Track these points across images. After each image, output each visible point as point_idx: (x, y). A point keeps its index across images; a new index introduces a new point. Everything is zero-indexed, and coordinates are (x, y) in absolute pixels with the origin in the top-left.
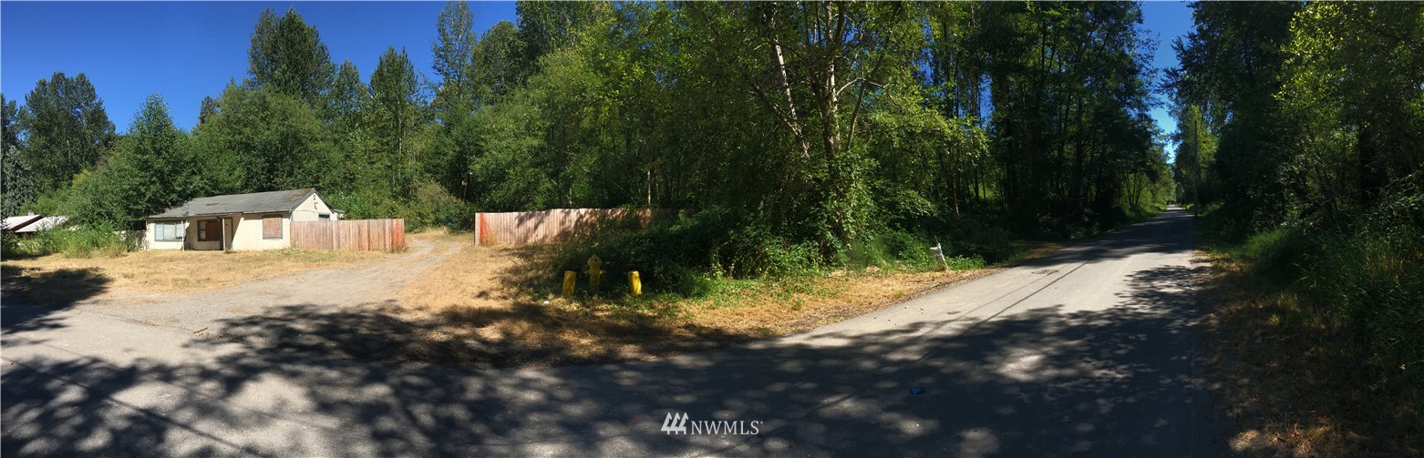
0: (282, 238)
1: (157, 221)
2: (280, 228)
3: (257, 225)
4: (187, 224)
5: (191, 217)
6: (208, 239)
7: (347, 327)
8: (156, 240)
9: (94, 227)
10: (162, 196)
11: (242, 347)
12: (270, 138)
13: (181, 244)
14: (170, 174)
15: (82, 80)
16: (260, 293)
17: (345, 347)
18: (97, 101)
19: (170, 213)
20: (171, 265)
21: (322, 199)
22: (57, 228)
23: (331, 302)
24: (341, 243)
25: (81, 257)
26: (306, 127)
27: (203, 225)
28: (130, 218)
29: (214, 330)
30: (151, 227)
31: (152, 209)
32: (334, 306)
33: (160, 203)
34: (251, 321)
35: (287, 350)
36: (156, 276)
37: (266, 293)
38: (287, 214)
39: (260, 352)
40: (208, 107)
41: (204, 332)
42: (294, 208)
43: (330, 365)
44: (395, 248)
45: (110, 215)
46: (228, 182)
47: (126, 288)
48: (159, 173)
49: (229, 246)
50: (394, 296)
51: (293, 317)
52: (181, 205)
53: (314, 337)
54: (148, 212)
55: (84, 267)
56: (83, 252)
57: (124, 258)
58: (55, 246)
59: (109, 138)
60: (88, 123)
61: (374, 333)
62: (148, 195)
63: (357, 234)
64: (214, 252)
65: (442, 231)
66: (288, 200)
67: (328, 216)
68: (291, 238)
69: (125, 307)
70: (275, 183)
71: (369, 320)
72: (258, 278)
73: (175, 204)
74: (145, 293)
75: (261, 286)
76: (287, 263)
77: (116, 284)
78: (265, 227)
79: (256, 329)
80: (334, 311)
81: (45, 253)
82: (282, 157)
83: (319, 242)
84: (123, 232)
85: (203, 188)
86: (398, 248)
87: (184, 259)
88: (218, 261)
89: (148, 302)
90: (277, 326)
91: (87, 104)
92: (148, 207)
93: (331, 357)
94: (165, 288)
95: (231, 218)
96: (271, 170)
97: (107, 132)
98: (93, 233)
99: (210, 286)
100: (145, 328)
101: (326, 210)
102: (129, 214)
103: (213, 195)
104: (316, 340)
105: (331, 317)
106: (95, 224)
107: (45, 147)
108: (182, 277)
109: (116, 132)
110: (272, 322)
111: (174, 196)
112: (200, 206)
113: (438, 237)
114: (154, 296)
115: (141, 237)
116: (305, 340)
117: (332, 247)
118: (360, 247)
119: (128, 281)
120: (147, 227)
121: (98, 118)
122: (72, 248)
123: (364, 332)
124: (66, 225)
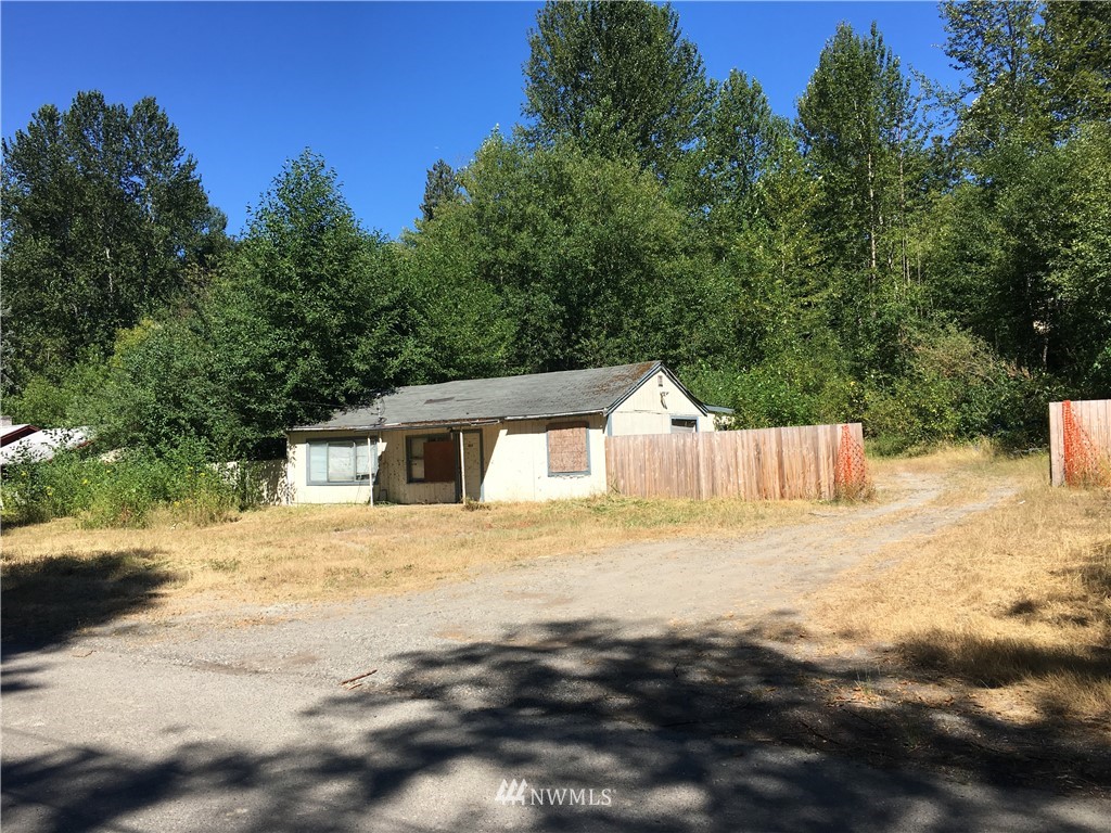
0: (588, 473)
1: (314, 440)
2: (584, 452)
3: (536, 444)
4: (381, 446)
5: (393, 429)
6: (430, 477)
7: (665, 666)
8: (310, 483)
9: (160, 454)
10: (325, 383)
11: (435, 709)
12: (573, 252)
13: (366, 491)
14: (342, 334)
15: (149, 113)
16: (511, 595)
17: (646, 708)
18: (183, 161)
19: (341, 420)
20: (336, 539)
21: (679, 386)
22: (64, 456)
23: (654, 613)
24: (719, 482)
25: (123, 526)
26: (651, 228)
27: (418, 448)
28: (249, 433)
29: (385, 676)
30: (299, 453)
31: (301, 413)
32: (653, 621)
33: (323, 399)
34: (469, 656)
35: (528, 712)
36: (291, 565)
37: (524, 594)
38: (598, 420)
39: (470, 717)
40: (441, 184)
41: (365, 681)
42: (613, 406)
43: (599, 742)
44: (843, 490)
45: (200, 427)
46: (478, 351)
47: (213, 593)
48: (317, 331)
49: (476, 493)
50: (798, 603)
51: (558, 645)
52: (368, 404)
53: (588, 686)
54: (292, 418)
55: (122, 548)
56: (130, 513)
57: (229, 525)
58: (59, 501)
59: (210, 246)
60: (159, 211)
61: (720, 680)
62: (293, 379)
63: (753, 463)
64: (441, 507)
65: (976, 451)
66: (601, 389)
67: (691, 423)
68: (608, 473)
69: (199, 638)
70: (581, 350)
71: (719, 654)
72: (517, 563)
73: (354, 401)
74: (254, 604)
75: (518, 579)
76: (589, 529)
77: (190, 584)
78: (552, 451)
79: (473, 671)
80: (653, 632)
81: (31, 517)
82: (597, 293)
83: (669, 481)
84: (231, 465)
85: (422, 364)
86: (849, 491)
87: (369, 524)
88: (444, 528)
89: (256, 622)
90: (522, 663)
91: (157, 167)
92: (290, 406)
93: (610, 726)
94: (305, 590)
95: (480, 431)
96: (573, 321)
97: (206, 231)
98: (158, 468)
99: (409, 583)
100: (232, 680)
101: (687, 409)
102: (246, 423)
103: (443, 379)
104: (590, 692)
105: (641, 646)
106: (161, 446)
107: (51, 263)
108: (352, 564)
109: (229, 232)
110: (512, 656)
111: (352, 383)
112: (410, 406)
113: (962, 466)
114: (272, 610)
115: (274, 477)
116: (566, 694)
117: (699, 492)
118: (763, 492)
119: (221, 577)
120: (290, 453)
121: (184, 199)
122: (102, 504)
123: (700, 678)
124: (87, 450)
